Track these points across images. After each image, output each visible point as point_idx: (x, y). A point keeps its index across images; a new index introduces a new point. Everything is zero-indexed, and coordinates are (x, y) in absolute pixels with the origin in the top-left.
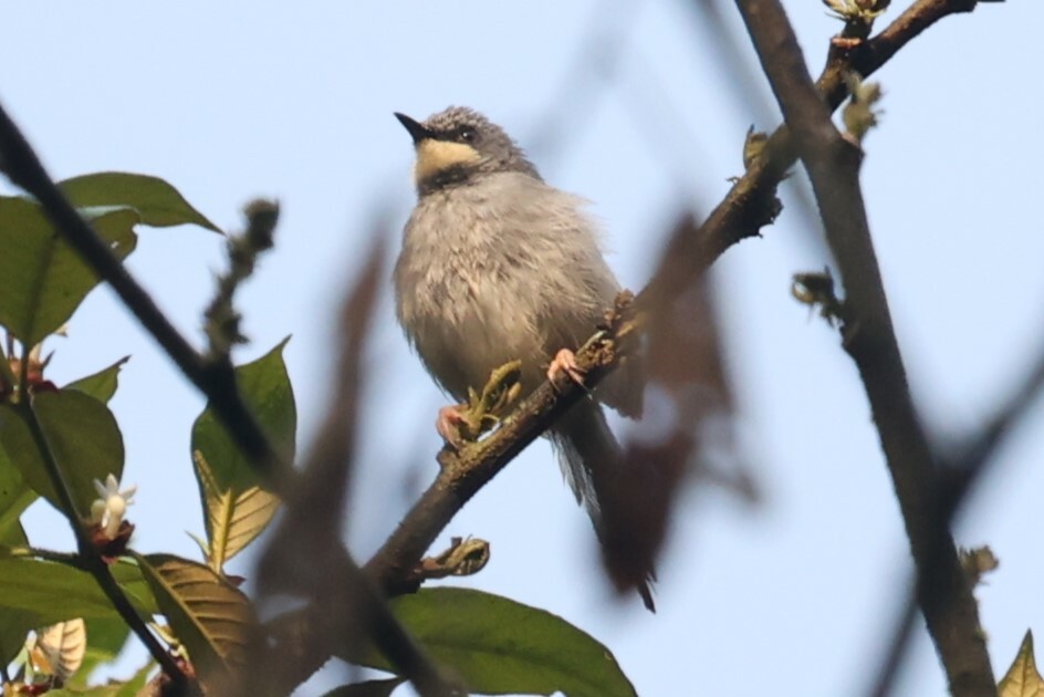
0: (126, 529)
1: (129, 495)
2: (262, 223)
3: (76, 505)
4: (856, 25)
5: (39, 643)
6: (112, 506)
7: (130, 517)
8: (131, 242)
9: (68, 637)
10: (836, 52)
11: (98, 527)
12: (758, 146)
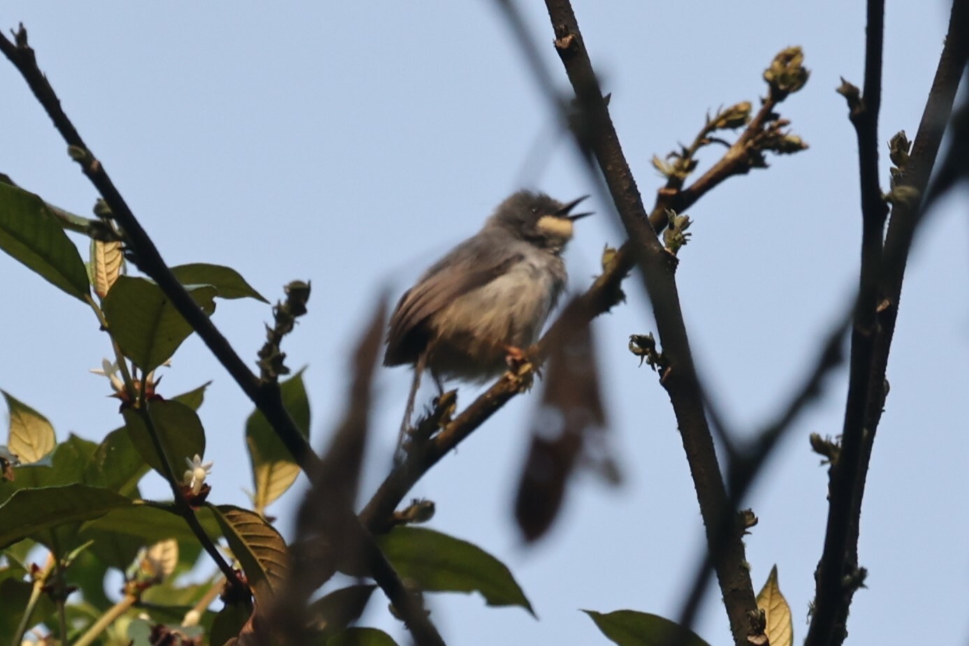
0: (205, 489)
1: (208, 467)
2: (298, 297)
3: (175, 475)
4: (675, 181)
5: (147, 557)
6: (197, 473)
7: (208, 481)
8: (212, 307)
9: (166, 552)
10: (662, 199)
11: (188, 488)
12: (611, 256)
